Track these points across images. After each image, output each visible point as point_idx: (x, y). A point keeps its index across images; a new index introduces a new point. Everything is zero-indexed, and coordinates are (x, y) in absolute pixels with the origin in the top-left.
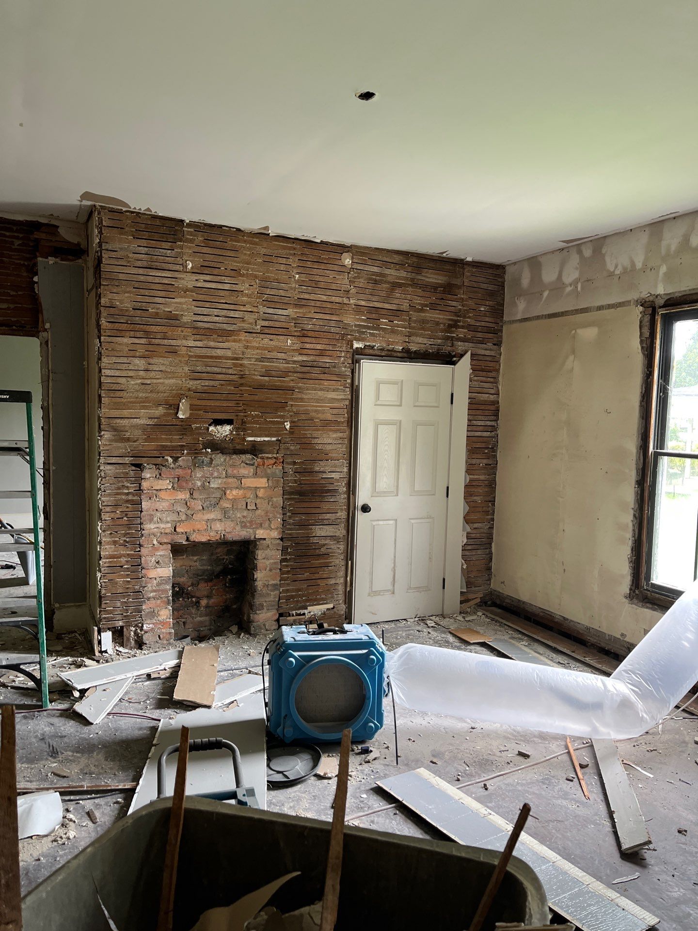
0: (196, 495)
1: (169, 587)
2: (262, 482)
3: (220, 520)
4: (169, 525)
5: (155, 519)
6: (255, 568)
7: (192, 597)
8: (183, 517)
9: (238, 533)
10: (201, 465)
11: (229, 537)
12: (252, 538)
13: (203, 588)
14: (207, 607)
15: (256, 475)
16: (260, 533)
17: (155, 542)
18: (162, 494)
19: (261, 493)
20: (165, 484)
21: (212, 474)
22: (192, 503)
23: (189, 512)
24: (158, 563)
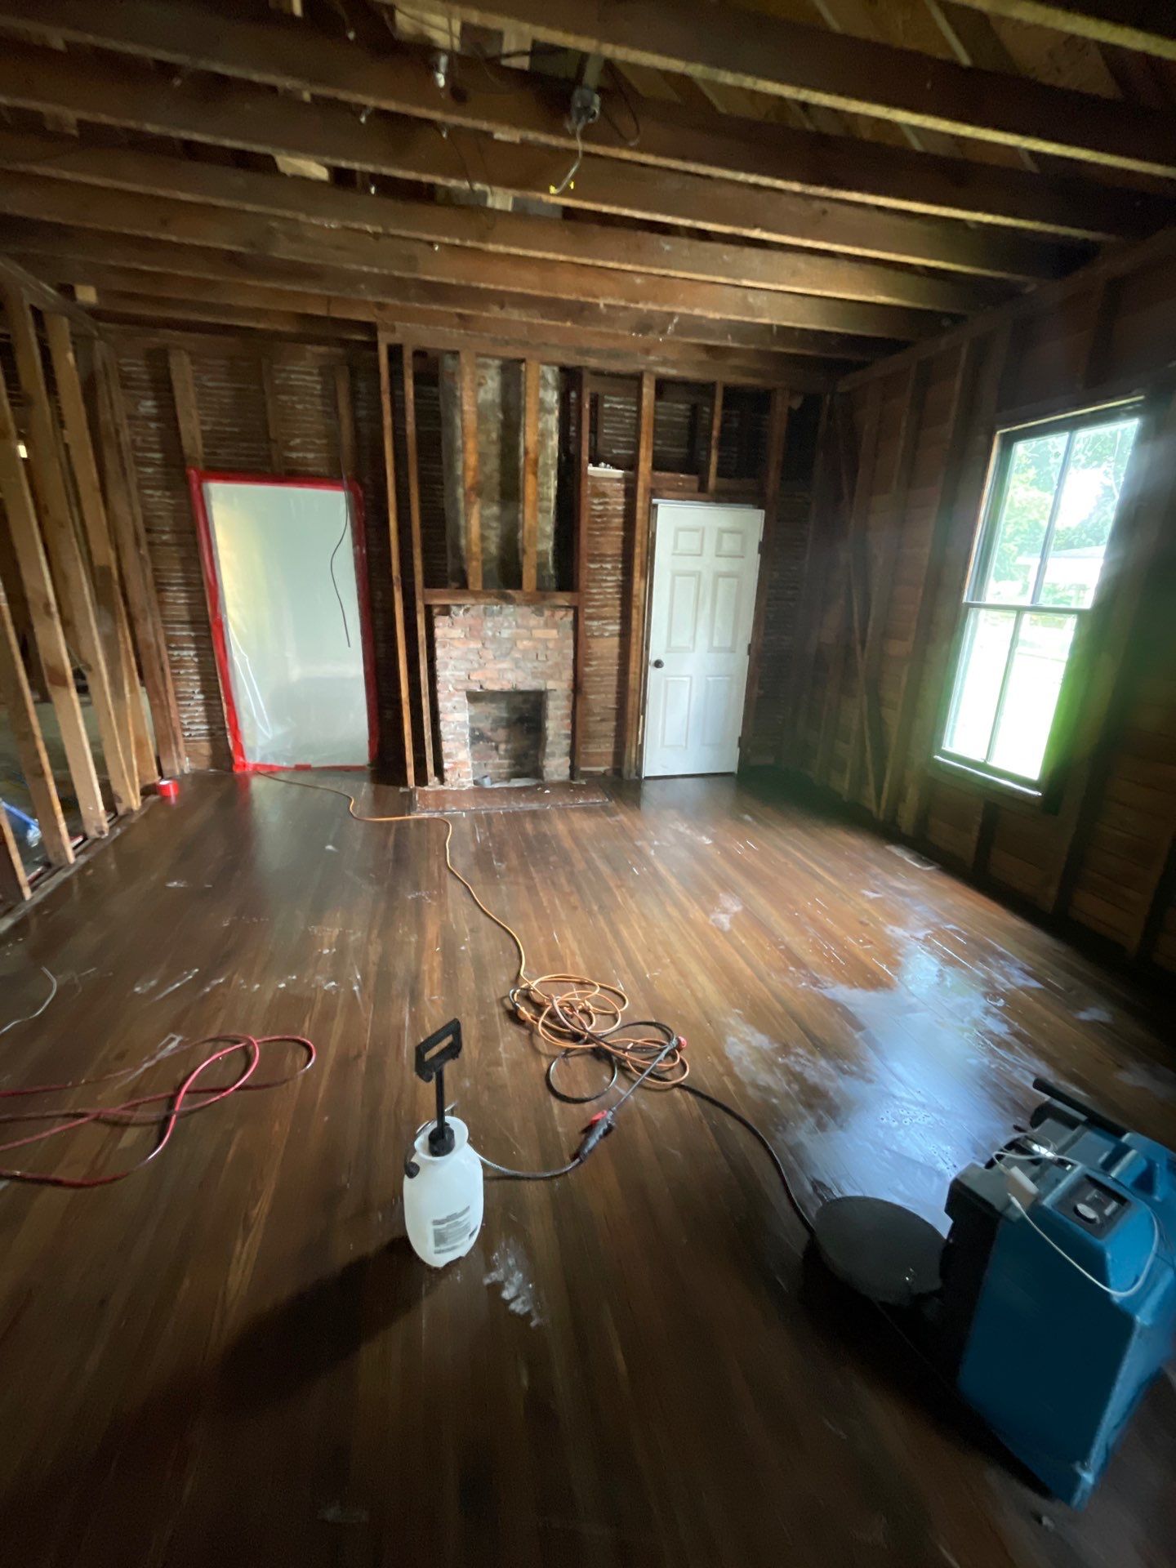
0: (488, 645)
1: (467, 731)
2: (553, 633)
3: (512, 670)
4: (463, 673)
5: (450, 667)
6: (545, 717)
7: (492, 741)
8: (476, 666)
9: (529, 684)
10: (492, 614)
11: (522, 687)
12: (543, 689)
13: (502, 733)
14: (506, 751)
15: (546, 626)
16: (551, 685)
17: (451, 688)
18: (456, 643)
19: (551, 645)
20: (457, 633)
22: (484, 653)
23: (482, 661)
24: (454, 708)
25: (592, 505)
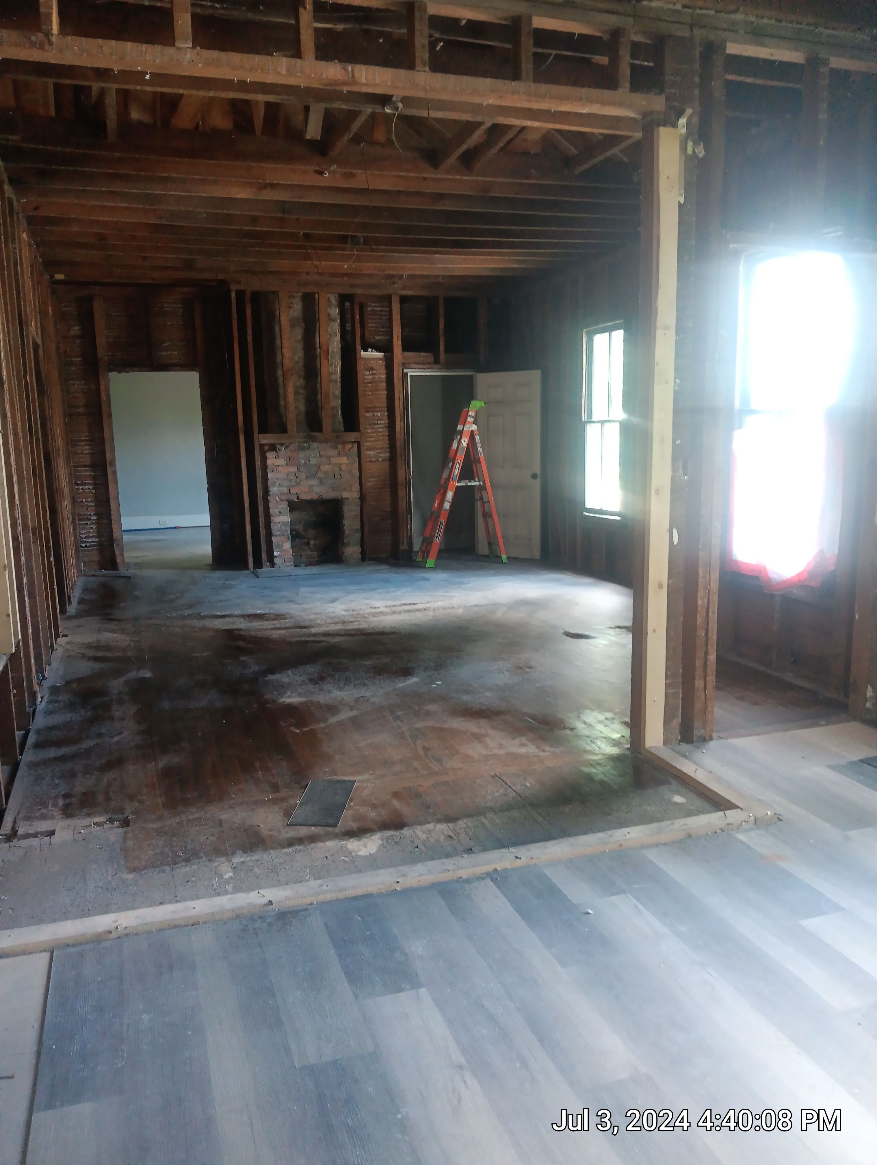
0: (301, 469)
1: (288, 528)
2: (344, 460)
3: (318, 485)
4: (286, 489)
5: (277, 485)
6: (343, 517)
7: (305, 538)
8: (294, 483)
9: (329, 494)
10: (304, 449)
11: (325, 497)
12: (340, 497)
13: (311, 533)
14: (315, 545)
15: (339, 455)
16: (345, 495)
17: (278, 499)
18: (280, 469)
19: (343, 468)
20: (281, 462)
21: (311, 455)
22: (299, 474)
23: (298, 480)
24: (280, 512)
25: (364, 376)
